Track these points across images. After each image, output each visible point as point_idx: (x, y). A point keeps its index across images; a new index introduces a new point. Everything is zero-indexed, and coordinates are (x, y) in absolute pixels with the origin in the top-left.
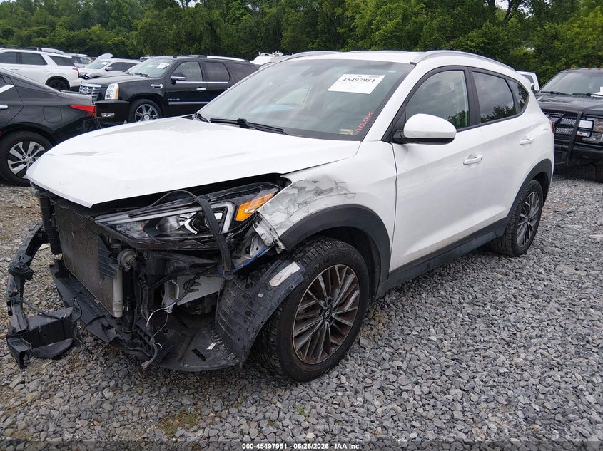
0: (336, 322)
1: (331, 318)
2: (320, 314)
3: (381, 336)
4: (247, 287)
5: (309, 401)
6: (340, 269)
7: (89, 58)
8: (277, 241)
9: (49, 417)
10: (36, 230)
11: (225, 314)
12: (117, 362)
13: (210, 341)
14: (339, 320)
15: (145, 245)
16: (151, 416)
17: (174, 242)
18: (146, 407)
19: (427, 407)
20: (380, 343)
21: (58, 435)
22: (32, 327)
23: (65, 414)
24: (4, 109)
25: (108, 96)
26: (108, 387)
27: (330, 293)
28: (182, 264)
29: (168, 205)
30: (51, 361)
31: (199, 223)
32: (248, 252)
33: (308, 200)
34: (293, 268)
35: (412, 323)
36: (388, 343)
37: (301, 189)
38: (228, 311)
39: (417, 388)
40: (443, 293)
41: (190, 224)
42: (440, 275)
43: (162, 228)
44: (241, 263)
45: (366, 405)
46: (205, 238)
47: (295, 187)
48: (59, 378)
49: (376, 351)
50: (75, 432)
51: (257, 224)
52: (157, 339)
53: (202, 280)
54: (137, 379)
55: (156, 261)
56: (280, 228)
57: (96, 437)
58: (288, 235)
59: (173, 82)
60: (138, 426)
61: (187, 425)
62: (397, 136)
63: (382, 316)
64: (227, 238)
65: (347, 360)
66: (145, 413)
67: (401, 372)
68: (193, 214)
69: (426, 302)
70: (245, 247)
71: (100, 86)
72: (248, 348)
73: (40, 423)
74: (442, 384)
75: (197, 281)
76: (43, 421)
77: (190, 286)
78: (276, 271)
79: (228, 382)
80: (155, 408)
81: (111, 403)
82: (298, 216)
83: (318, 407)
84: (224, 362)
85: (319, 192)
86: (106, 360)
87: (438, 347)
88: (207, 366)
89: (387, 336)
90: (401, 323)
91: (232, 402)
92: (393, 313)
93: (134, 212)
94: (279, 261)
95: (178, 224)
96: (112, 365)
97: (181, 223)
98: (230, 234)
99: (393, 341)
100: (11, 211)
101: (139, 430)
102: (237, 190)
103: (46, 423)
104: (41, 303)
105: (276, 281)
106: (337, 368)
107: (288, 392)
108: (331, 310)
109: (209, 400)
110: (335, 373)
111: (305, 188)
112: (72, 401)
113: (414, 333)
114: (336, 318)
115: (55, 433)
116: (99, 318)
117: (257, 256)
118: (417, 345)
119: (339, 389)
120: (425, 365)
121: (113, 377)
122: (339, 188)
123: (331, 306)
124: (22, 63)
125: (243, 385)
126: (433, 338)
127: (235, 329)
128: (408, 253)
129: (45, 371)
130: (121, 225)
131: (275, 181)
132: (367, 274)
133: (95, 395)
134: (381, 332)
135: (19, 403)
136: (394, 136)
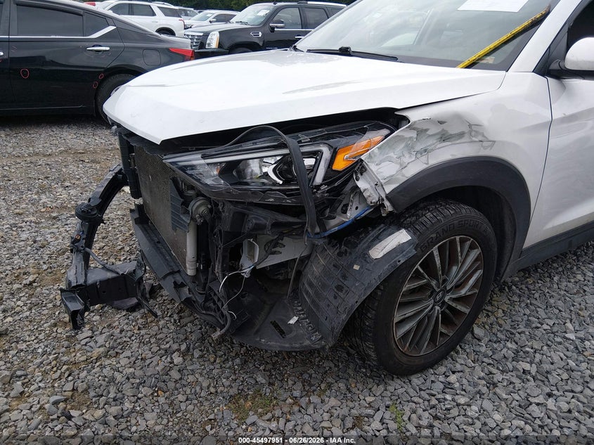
0: (450, 307)
1: (444, 303)
2: (430, 296)
3: (500, 326)
4: (340, 254)
5: (408, 401)
6: (462, 242)
7: (195, 11)
8: (383, 200)
9: (113, 379)
10: (116, 171)
11: (311, 285)
12: (192, 322)
13: (292, 314)
14: (454, 305)
15: (219, 194)
16: (222, 392)
17: (254, 193)
18: (216, 380)
19: (565, 430)
20: (499, 335)
21: (118, 403)
22: (90, 281)
23: (128, 378)
24: (106, 51)
25: (209, 44)
26: (178, 350)
27: (446, 271)
28: (263, 221)
29: (249, 145)
30: (124, 313)
31: (286, 170)
32: (345, 212)
33: (430, 148)
34: (402, 237)
35: (542, 313)
36: (510, 337)
37: (421, 132)
38: (314, 282)
39: (551, 403)
40: (579, 277)
41: (274, 170)
42: (575, 254)
43: (242, 174)
44: (335, 224)
45: (482, 418)
46: (292, 190)
47: (414, 129)
48: (129, 334)
49: (495, 346)
50: (137, 401)
51: (359, 175)
52: (230, 307)
53: (286, 240)
54: (210, 344)
55: (231, 215)
56: (389, 182)
57: (159, 411)
58: (399, 192)
59: (272, 29)
60: (206, 403)
61: (260, 410)
62: (554, 66)
63: (501, 301)
64: (319, 192)
65: (457, 352)
66: (215, 387)
67: (529, 377)
68: (278, 158)
69: (559, 287)
70: (342, 205)
71: (202, 34)
72: (338, 330)
73: (101, 385)
74: (585, 401)
75: (280, 241)
76: (104, 384)
77: (271, 248)
78: (378, 239)
79: (311, 362)
80: (227, 383)
81: (179, 371)
82: (414, 168)
83: (420, 411)
84: (307, 343)
85: (445, 137)
86: (181, 318)
87: (577, 348)
88: (287, 345)
89: (508, 327)
90: (528, 312)
91: (314, 388)
92: (516, 298)
93: (208, 152)
94: (382, 225)
95: (261, 170)
96: (186, 325)
97: (265, 170)
98: (323, 187)
99: (517, 335)
100: (109, 153)
101: (207, 408)
102: (336, 129)
103: (107, 386)
104: (123, 248)
105: (378, 252)
106: (445, 362)
107: (382, 387)
108: (446, 292)
109: (287, 381)
110: (442, 369)
111: (427, 130)
112: (139, 363)
113: (545, 327)
114: (450, 303)
115: (115, 399)
116: (172, 273)
117: (355, 218)
118: (549, 343)
119: (447, 390)
120: (560, 372)
121: (186, 339)
122: (473, 133)
123: (445, 287)
124: (133, 14)
125: (327, 368)
126: (571, 336)
127: (322, 304)
128: (550, 225)
129: (117, 323)
130: (193, 167)
131: (388, 119)
132: (496, 249)
133: (163, 358)
134: (501, 322)
135: (84, 358)
136: (551, 68)
